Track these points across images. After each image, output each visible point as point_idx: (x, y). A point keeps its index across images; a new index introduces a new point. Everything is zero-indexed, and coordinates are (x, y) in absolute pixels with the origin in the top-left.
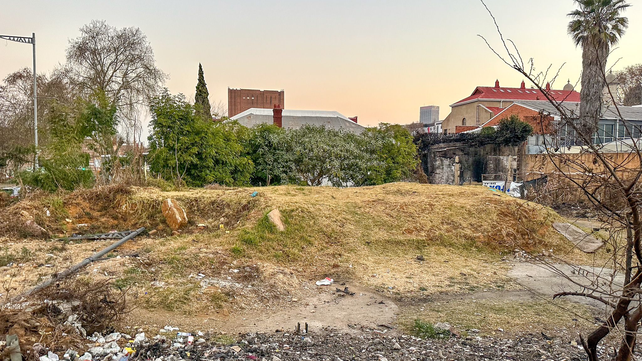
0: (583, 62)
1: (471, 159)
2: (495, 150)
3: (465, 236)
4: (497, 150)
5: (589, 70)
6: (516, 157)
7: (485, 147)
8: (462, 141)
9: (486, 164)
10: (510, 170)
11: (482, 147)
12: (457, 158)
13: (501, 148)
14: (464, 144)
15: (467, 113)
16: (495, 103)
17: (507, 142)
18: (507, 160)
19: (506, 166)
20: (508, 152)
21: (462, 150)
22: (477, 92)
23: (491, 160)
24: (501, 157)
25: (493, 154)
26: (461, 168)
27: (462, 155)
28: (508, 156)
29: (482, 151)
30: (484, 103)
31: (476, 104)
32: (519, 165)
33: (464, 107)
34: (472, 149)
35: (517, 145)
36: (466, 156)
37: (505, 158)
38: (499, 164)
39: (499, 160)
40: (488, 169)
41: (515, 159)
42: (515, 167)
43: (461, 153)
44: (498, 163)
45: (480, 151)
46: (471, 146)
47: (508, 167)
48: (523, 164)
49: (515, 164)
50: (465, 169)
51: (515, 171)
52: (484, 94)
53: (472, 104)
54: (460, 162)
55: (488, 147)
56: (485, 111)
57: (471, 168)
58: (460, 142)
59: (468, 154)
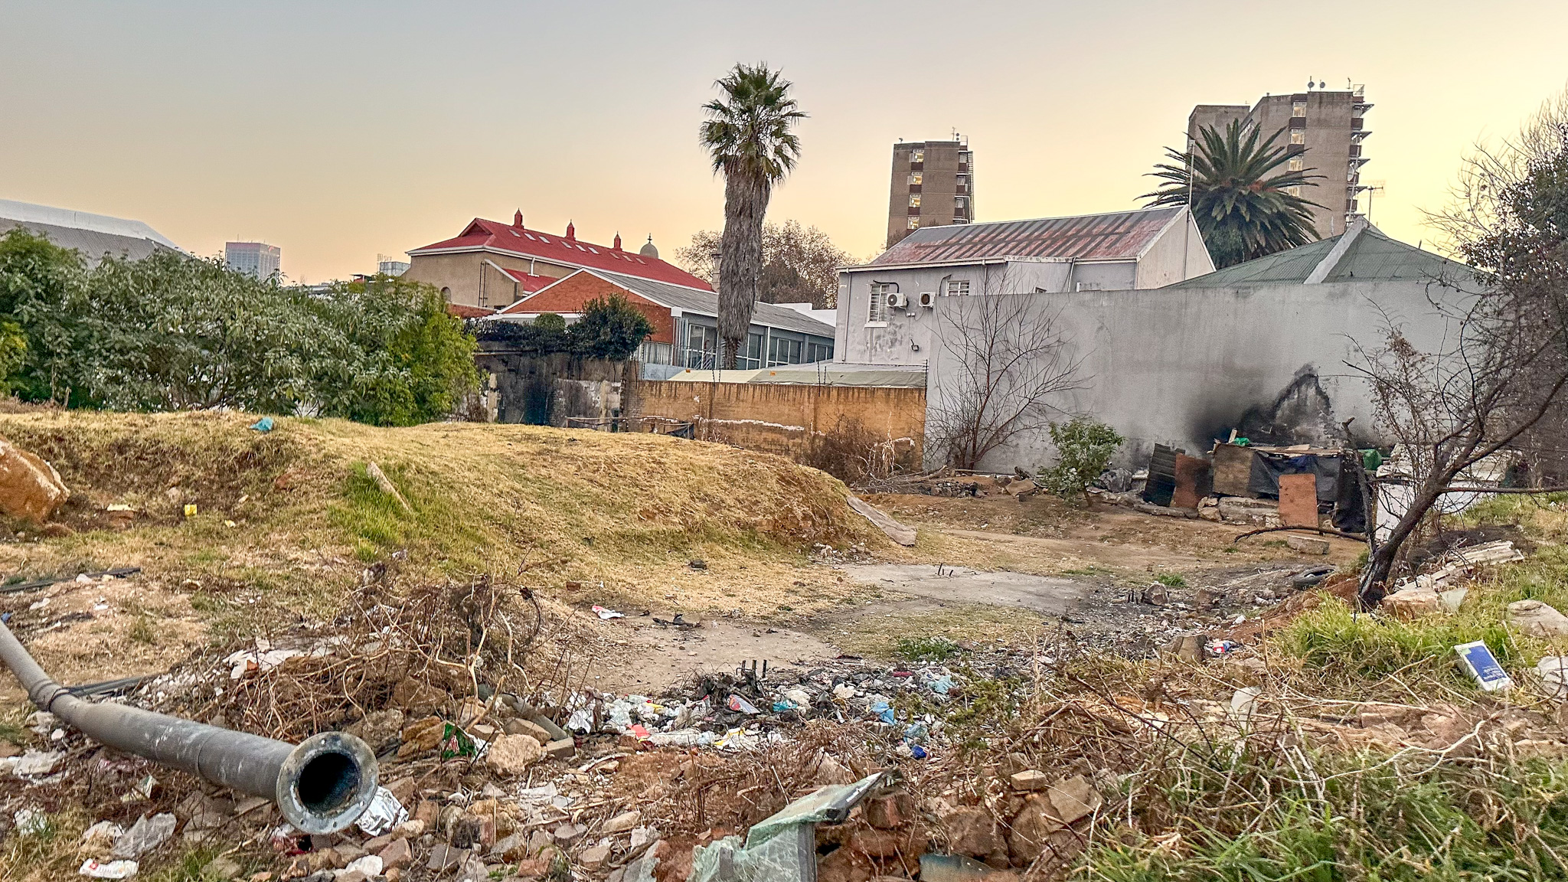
0: (727, 208)
1: (522, 384)
2: (569, 367)
3: (738, 522)
4: (575, 367)
5: (738, 226)
6: (619, 385)
7: (550, 360)
8: (503, 339)
9: (552, 396)
10: (604, 412)
11: (545, 358)
12: (493, 378)
13: (583, 361)
14: (507, 346)
15: (453, 275)
16: (519, 263)
17: (600, 351)
18: (597, 391)
19: (595, 402)
20: (600, 374)
21: (503, 361)
22: (476, 230)
23: (561, 388)
24: (584, 384)
25: (566, 374)
26: (500, 403)
27: (504, 372)
28: (601, 381)
29: (543, 365)
30: (497, 258)
31: (478, 259)
32: (624, 402)
33: (446, 260)
34: (525, 361)
35: (619, 360)
36: (513, 375)
37: (593, 386)
38: (577, 397)
39: (578, 389)
40: (556, 408)
41: (616, 389)
42: (617, 405)
43: (501, 367)
44: (575, 395)
45: (541, 367)
46: (523, 353)
47: (600, 405)
48: (633, 399)
49: (616, 400)
50: (510, 403)
51: (616, 413)
52: (493, 237)
53: (468, 257)
54: (499, 388)
55: (557, 359)
56: (500, 277)
57: (522, 404)
58: (501, 341)
59: (516, 371)
